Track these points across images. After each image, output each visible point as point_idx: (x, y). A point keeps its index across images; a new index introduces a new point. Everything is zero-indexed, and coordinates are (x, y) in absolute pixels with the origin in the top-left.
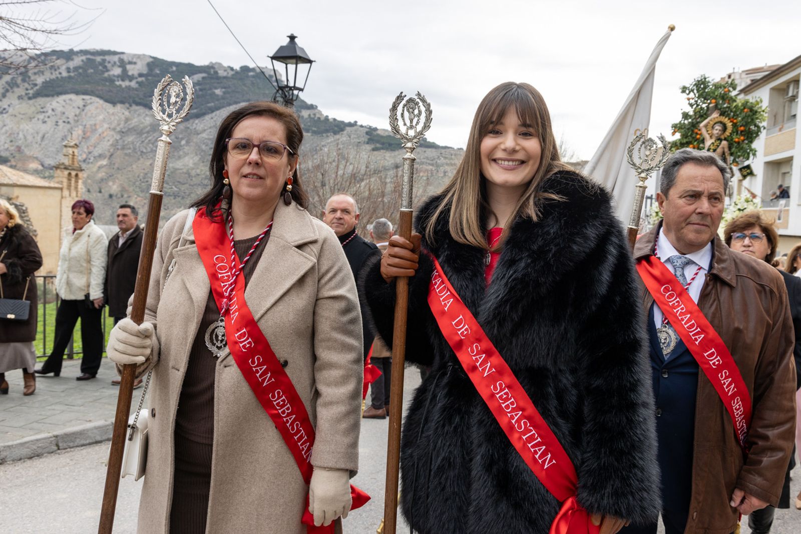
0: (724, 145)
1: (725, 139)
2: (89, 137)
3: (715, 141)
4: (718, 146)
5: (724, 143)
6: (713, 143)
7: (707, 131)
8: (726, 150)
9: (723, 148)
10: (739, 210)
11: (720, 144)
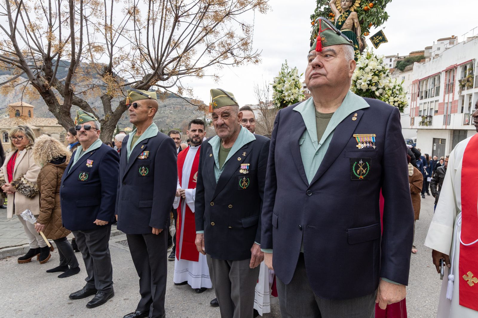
0: (353, 15)
1: (355, 10)
2: (18, 95)
3: (344, 13)
4: (346, 18)
5: (353, 14)
6: (341, 16)
7: (337, 7)
8: (356, 21)
9: (353, 19)
10: (361, 68)
11: (348, 15)
